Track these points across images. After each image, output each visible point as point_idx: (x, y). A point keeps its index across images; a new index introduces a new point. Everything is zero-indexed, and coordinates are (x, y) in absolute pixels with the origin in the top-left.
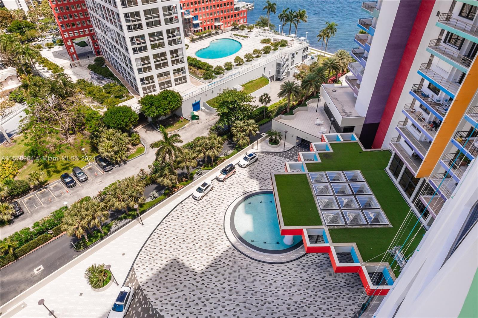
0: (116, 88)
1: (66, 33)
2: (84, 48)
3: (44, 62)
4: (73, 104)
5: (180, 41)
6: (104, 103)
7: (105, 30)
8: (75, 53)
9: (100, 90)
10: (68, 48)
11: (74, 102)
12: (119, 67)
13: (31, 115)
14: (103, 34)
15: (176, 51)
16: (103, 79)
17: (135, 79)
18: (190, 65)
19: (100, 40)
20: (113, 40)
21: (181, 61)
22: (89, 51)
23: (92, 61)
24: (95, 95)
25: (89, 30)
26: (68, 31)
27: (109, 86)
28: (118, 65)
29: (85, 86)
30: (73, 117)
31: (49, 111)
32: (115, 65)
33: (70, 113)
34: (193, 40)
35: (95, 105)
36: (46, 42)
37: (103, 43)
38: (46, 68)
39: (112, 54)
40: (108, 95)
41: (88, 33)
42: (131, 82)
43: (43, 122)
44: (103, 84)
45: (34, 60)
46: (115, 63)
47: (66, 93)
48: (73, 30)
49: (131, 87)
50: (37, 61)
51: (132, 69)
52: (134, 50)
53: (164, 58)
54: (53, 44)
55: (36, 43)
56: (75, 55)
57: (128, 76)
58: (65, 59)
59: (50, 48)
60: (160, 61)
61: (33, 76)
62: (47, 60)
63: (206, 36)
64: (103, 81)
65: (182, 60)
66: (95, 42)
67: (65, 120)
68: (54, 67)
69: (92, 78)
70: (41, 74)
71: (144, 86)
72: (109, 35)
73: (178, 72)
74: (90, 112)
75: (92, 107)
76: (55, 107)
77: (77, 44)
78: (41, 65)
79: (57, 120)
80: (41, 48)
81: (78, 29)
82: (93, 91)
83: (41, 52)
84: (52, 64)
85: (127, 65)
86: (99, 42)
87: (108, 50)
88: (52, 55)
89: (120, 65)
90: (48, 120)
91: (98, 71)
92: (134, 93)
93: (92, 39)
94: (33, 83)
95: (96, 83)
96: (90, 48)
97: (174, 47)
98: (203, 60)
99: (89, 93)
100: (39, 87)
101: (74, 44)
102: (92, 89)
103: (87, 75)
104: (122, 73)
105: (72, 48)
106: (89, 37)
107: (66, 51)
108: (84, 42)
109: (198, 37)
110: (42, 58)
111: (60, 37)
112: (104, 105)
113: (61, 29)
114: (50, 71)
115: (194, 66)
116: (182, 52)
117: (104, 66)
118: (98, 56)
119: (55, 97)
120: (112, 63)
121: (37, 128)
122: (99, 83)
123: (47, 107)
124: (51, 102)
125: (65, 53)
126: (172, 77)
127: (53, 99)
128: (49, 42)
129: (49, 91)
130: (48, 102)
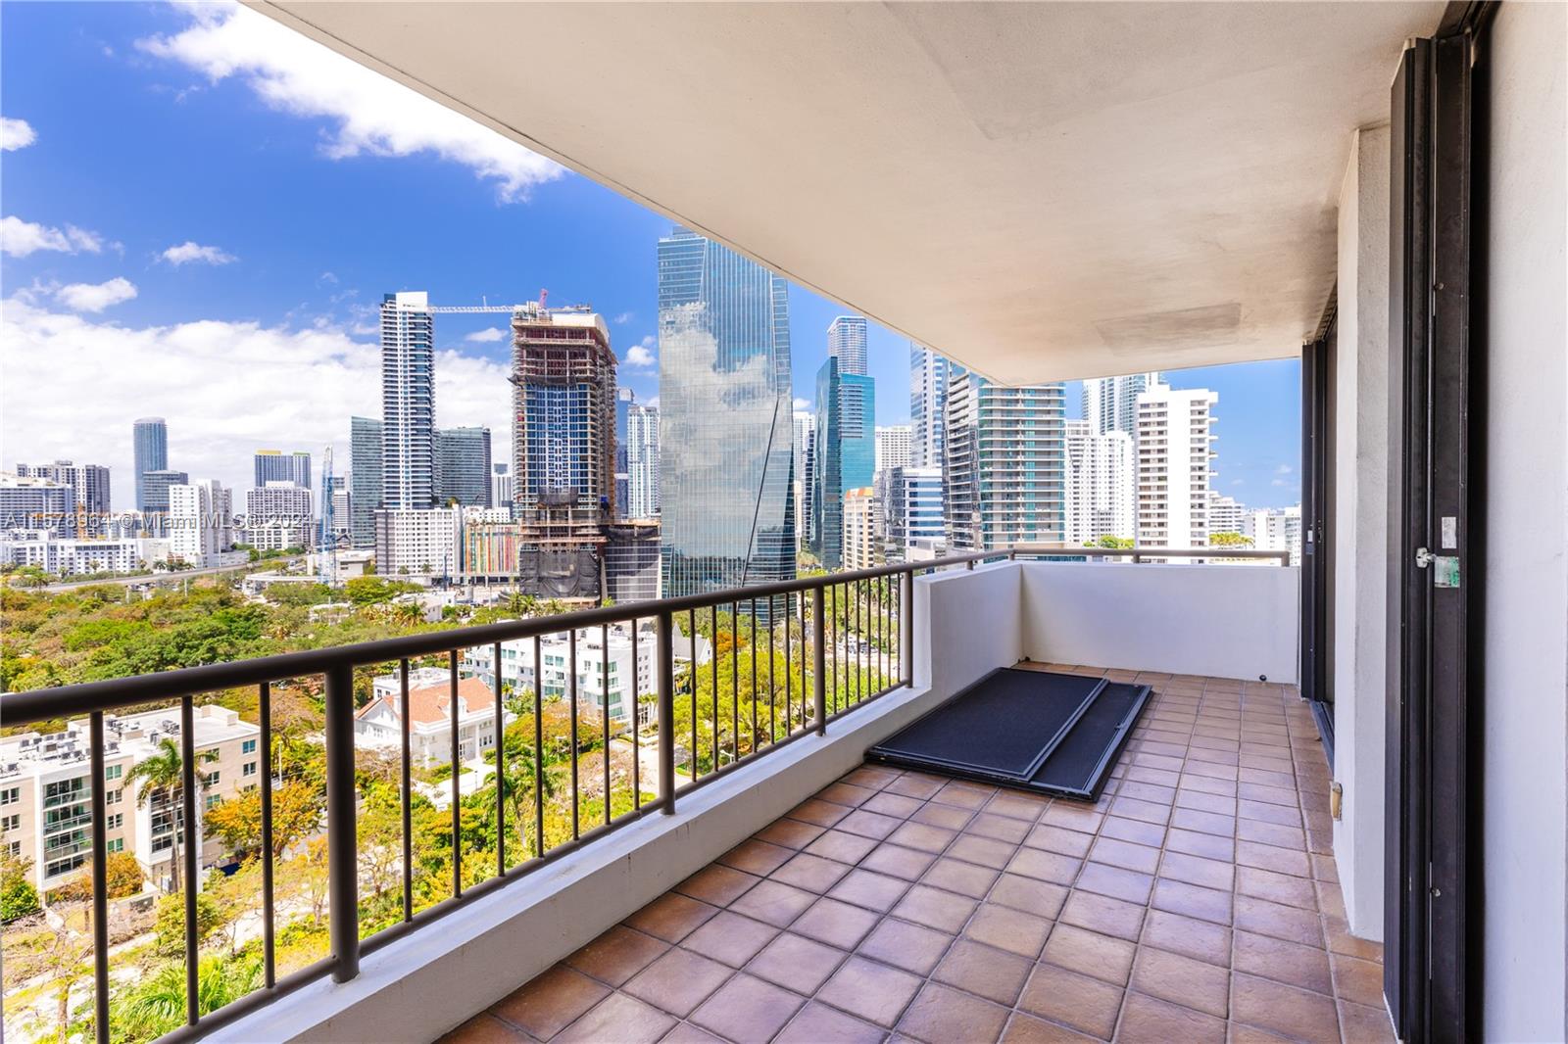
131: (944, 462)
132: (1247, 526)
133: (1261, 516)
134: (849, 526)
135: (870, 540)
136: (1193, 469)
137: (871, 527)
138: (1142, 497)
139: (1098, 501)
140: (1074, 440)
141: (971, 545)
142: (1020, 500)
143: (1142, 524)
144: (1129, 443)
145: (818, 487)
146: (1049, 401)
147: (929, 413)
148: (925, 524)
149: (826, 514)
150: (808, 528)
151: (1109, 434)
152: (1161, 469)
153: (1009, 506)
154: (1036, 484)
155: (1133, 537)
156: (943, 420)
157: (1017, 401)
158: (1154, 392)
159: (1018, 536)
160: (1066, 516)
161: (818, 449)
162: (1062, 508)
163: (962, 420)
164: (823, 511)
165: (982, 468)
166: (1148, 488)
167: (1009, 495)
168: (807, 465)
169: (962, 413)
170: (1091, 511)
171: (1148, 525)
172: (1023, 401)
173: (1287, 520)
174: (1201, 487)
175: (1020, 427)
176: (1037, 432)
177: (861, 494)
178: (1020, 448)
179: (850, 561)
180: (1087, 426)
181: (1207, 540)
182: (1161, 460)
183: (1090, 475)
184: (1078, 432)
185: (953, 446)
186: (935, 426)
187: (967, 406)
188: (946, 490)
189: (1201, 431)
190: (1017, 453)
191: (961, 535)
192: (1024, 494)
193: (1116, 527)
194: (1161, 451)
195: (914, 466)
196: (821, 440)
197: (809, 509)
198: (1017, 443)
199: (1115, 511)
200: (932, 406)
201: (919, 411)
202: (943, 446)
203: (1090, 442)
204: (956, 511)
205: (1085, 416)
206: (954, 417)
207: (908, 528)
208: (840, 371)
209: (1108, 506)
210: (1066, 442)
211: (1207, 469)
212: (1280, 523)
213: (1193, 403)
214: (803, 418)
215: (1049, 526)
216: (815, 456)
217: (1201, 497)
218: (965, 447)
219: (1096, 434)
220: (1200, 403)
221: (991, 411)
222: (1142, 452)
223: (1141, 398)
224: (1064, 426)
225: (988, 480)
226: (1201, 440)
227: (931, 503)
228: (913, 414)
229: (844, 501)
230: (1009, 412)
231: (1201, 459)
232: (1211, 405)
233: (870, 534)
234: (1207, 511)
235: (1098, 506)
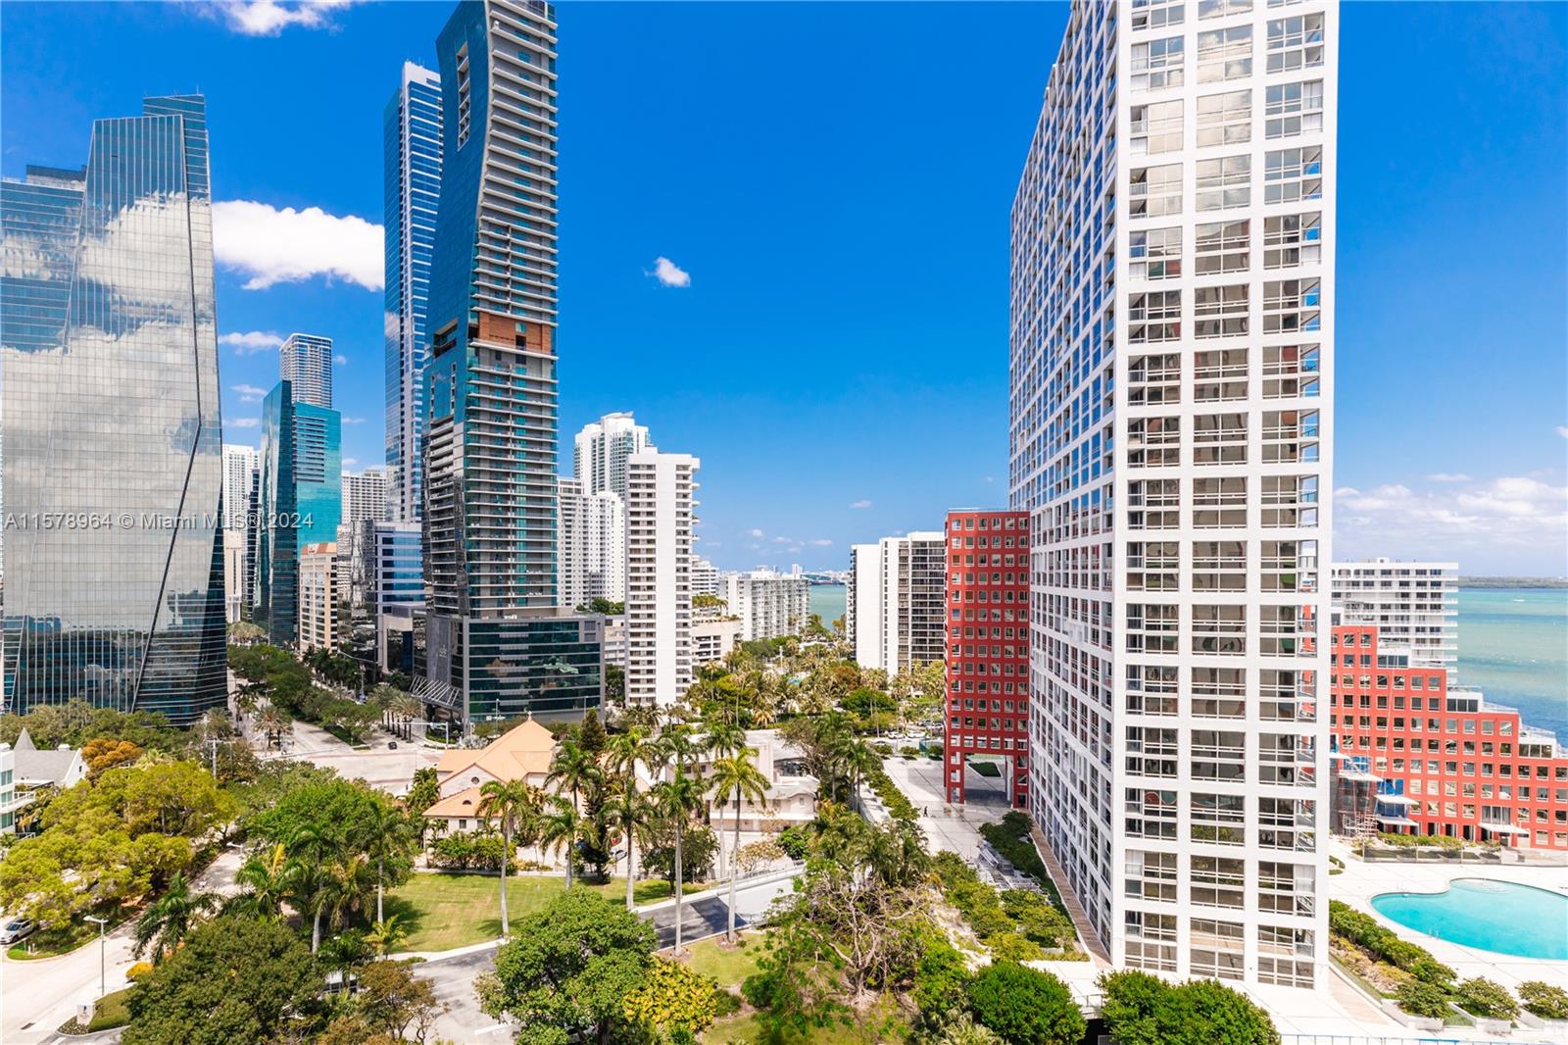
0: (1040, 912)
1: (958, 737)
2: (987, 779)
3: (882, 784)
4: (907, 908)
5: (1308, 844)
6: (989, 940)
7: (1060, 752)
8: (961, 785)
9: (991, 901)
10: (949, 769)
11: (911, 903)
12: (1069, 855)
13: (803, 894)
14: (1051, 761)
15: (1287, 870)
16: (1011, 873)
17: (1108, 905)
18: (1339, 930)
19: (1038, 771)
20: (1074, 780)
21: (1300, 907)
22: (999, 789)
23: (995, 815)
24: (971, 906)
25: (1015, 740)
26: (963, 732)
27: (1022, 898)
28: (1069, 848)
29: (955, 873)
30: (891, 942)
31: (844, 903)
32: (1057, 845)
33: (889, 930)
34: (1368, 854)
35: (962, 933)
36: (905, 744)
37: (1044, 781)
38: (880, 800)
39: (1058, 815)
40: (1009, 920)
41: (1010, 748)
42: (1094, 912)
43: (819, 924)
44: (1006, 884)
45: (862, 776)
46: (1060, 842)
47: (902, 874)
48: (976, 733)
49: (1087, 923)
50: (867, 779)
51: (1106, 876)
52: (1132, 826)
53: (1230, 876)
54: (917, 752)
55: (883, 739)
56: (958, 791)
57: (1088, 888)
58: (931, 793)
59: (907, 758)
60: (1213, 880)
61: (846, 809)
62: (891, 783)
63: (1434, 855)
64: (1007, 878)
65: (1308, 906)
66: (1021, 774)
67: (871, 943)
68: (899, 803)
69: (982, 858)
70: (863, 809)
71: (1134, 938)
72: (1068, 767)
73: (1281, 940)
74: (943, 948)
75: (952, 938)
76: (861, 899)
77: (974, 766)
78: (873, 790)
79: (851, 932)
80: (890, 752)
81: (989, 734)
82: (970, 894)
83: (885, 762)
84: (897, 793)
85: (1094, 857)
86: (1032, 776)
87: (1050, 803)
88: (905, 774)
89: (1074, 851)
90: (832, 922)
91: (1005, 847)
92: (1091, 944)
93: (1018, 763)
94: (839, 825)
95: (985, 876)
96: (1003, 783)
97: (1276, 855)
98: (1405, 935)
99: (959, 896)
100: (847, 837)
101: (966, 763)
102: (971, 888)
103: (969, 847)
104: (1074, 875)
105: (958, 772)
106: (1010, 758)
107: (941, 774)
108: (993, 766)
109: (1393, 848)
110: (882, 775)
111: (940, 740)
112: (989, 944)
113: (950, 725)
114: (887, 810)
115: (1360, 942)
116: (1309, 881)
117: (1024, 839)
118: (1018, 810)
119: (872, 874)
120: (1050, 839)
121: (801, 932)
122: (997, 878)
123: (843, 891)
124: (857, 882)
125: (936, 779)
126: (1251, 948)
127: (866, 877)
128: (911, 745)
129: (865, 856)
130: (850, 880)
131: (423, 515)
132: (722, 588)
133: (733, 580)
134: (308, 589)
135: (333, 606)
136: (678, 533)
137: (333, 591)
138: (632, 560)
139: (589, 563)
140: (567, 498)
141: (455, 612)
142: (510, 561)
143: (633, 588)
144: (620, 505)
145: (265, 540)
146: (541, 454)
147: (407, 458)
148: (402, 587)
149: (275, 574)
150: (251, 591)
151: (600, 494)
152: (650, 532)
153: (498, 567)
154: (527, 544)
155: (623, 600)
156: (423, 466)
157: (507, 451)
158: (644, 454)
159: (508, 600)
160: (559, 578)
161: (265, 494)
162: (555, 571)
163: (445, 469)
164: (271, 571)
165: (468, 524)
166: (638, 551)
167: (498, 556)
168: (249, 512)
169: (445, 460)
170: (582, 573)
171: (637, 588)
172: (514, 452)
173: (753, 583)
174: (685, 551)
175: (511, 481)
176: (529, 487)
177: (322, 550)
178: (510, 503)
179: (307, 632)
180: (579, 484)
181: (690, 603)
182: (650, 523)
183: (582, 535)
184: (570, 490)
185: (435, 497)
186: (413, 474)
187: (450, 453)
188: (426, 549)
189: (685, 496)
190: (507, 509)
191: (445, 600)
192: (514, 554)
193: (607, 590)
194: (650, 514)
195: (389, 519)
196: (269, 482)
197: (253, 567)
198: (507, 497)
199: (607, 574)
200: (412, 450)
201: (396, 455)
202: (423, 497)
203: (582, 502)
204: (438, 572)
205: (577, 475)
206: (435, 464)
207: (381, 592)
208: (295, 399)
209: (599, 568)
210: (559, 500)
211: (690, 533)
212: (748, 589)
213: (678, 467)
214: (247, 454)
215: (541, 589)
216: (260, 502)
217: (685, 560)
218: (449, 498)
219: (587, 491)
220: (685, 468)
221: (479, 460)
222: (632, 513)
223: (633, 459)
224: (556, 482)
225: (474, 538)
226: (685, 505)
227: (409, 561)
228: (389, 458)
229: (301, 558)
230: (499, 463)
231: (685, 523)
232: (694, 471)
233: (333, 598)
234: (690, 575)
235: (590, 569)
